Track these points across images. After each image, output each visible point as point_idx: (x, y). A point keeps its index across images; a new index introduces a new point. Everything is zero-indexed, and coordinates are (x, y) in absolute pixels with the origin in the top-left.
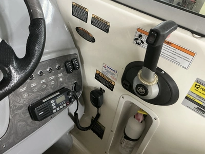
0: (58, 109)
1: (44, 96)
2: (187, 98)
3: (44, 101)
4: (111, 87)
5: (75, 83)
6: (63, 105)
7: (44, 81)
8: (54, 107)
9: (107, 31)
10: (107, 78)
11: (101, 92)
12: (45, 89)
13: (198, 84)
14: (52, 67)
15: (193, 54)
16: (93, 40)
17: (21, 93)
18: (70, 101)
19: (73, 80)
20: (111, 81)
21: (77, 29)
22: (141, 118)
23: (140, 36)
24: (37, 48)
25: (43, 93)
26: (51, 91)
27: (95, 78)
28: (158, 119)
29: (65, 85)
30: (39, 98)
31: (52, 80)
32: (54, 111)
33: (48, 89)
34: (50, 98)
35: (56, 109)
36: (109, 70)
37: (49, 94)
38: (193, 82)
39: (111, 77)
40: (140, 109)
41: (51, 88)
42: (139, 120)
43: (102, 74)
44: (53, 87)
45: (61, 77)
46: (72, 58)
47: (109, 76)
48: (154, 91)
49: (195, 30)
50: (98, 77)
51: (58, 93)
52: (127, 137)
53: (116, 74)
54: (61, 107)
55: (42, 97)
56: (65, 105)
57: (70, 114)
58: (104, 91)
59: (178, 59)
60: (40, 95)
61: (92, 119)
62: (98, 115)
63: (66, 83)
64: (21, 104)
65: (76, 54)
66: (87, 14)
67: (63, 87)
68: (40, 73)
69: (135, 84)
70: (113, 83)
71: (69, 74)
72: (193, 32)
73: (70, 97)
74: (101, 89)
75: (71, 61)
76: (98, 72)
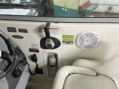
0: (23, 69)
2: (63, 42)
3: (16, 69)
4: (38, 51)
5: (23, 57)
6: (23, 67)
8: (21, 69)
9: (27, 32)
11: (35, 55)
13: (64, 36)
15: (58, 29)
16: (22, 38)
19: (21, 56)
21: (13, 36)
22: (54, 56)
23: (40, 30)
24: (13, 49)
27: (30, 51)
28: (59, 53)
29: (20, 60)
32: (22, 71)
34: (17, 67)
36: (34, 45)
38: (62, 36)
40: (52, 53)
42: (53, 57)
43: (32, 48)
45: (17, 57)
47: (35, 48)
48: (53, 44)
49: (55, 21)
50: (31, 50)
51: (19, 64)
52: (52, 66)
53: (38, 46)
58: (36, 54)
59: (55, 32)
65: (17, 46)
66: (16, 29)
69: (46, 45)
70: (38, 50)
71: (19, 55)
72: (55, 22)
73: (24, 63)
74: (34, 54)
75: (17, 49)
76: (30, 49)
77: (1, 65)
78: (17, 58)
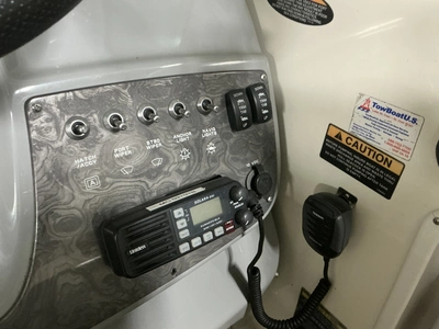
0: (196, 242)
1: (155, 194)
3: (151, 208)
4: (385, 184)
5: (254, 168)
6: (212, 230)
7: (157, 143)
8: (184, 234)
10: (372, 148)
12: (159, 170)
14: (186, 102)
16: (324, 16)
17: (76, 171)
18: (235, 222)
19: (248, 155)
20: (388, 160)
25: (150, 184)
26: (179, 182)
27: (322, 155)
29: (222, 169)
30: (137, 200)
31: (185, 145)
32: (184, 248)
33: (168, 174)
35: (188, 240)
37: (172, 189)
39: (390, 143)
41: (179, 171)
43: (351, 136)
44: (184, 168)
45: (212, 138)
46: (250, 82)
50: (334, 149)
51: (200, 190)
53: (413, 129)
54: (208, 236)
55: (148, 198)
56: (219, 231)
57: (233, 271)
58: (354, 199)
60: (143, 191)
61: (301, 297)
62: (325, 285)
63: (227, 164)
64: (77, 213)
65: (262, 72)
67: (216, 173)
68: (146, 116)
70: (395, 168)
71: (236, 135)
73: (237, 205)
74: (341, 191)
75: (249, 93)
76: (333, 134)
77: (56, 111)
78: (211, 148)
